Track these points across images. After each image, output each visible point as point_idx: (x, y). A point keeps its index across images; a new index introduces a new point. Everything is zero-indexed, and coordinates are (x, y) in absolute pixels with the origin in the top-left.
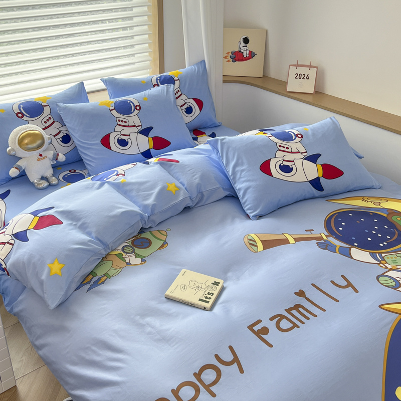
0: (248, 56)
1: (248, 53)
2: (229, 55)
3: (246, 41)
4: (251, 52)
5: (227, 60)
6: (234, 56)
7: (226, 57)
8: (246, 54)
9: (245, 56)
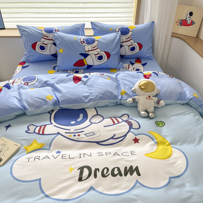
0: (190, 23)
1: (190, 22)
2: (179, 21)
3: (191, 14)
4: (192, 21)
5: (177, 24)
6: (182, 22)
7: (177, 22)
8: (189, 22)
9: (188, 23)
